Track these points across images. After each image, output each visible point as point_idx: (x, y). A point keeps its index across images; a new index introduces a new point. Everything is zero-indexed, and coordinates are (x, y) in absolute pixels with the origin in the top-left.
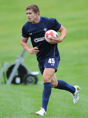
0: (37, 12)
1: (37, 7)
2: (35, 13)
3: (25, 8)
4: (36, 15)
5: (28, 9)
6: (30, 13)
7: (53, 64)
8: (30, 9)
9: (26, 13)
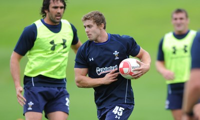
0: (101, 24)
1: (101, 15)
2: (98, 25)
3: (82, 18)
4: (100, 29)
5: (86, 19)
6: (89, 26)
7: (118, 116)
8: (89, 19)
9: (84, 25)
